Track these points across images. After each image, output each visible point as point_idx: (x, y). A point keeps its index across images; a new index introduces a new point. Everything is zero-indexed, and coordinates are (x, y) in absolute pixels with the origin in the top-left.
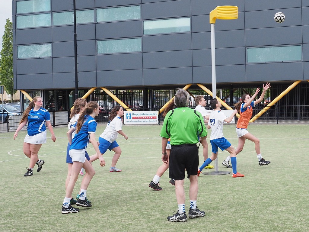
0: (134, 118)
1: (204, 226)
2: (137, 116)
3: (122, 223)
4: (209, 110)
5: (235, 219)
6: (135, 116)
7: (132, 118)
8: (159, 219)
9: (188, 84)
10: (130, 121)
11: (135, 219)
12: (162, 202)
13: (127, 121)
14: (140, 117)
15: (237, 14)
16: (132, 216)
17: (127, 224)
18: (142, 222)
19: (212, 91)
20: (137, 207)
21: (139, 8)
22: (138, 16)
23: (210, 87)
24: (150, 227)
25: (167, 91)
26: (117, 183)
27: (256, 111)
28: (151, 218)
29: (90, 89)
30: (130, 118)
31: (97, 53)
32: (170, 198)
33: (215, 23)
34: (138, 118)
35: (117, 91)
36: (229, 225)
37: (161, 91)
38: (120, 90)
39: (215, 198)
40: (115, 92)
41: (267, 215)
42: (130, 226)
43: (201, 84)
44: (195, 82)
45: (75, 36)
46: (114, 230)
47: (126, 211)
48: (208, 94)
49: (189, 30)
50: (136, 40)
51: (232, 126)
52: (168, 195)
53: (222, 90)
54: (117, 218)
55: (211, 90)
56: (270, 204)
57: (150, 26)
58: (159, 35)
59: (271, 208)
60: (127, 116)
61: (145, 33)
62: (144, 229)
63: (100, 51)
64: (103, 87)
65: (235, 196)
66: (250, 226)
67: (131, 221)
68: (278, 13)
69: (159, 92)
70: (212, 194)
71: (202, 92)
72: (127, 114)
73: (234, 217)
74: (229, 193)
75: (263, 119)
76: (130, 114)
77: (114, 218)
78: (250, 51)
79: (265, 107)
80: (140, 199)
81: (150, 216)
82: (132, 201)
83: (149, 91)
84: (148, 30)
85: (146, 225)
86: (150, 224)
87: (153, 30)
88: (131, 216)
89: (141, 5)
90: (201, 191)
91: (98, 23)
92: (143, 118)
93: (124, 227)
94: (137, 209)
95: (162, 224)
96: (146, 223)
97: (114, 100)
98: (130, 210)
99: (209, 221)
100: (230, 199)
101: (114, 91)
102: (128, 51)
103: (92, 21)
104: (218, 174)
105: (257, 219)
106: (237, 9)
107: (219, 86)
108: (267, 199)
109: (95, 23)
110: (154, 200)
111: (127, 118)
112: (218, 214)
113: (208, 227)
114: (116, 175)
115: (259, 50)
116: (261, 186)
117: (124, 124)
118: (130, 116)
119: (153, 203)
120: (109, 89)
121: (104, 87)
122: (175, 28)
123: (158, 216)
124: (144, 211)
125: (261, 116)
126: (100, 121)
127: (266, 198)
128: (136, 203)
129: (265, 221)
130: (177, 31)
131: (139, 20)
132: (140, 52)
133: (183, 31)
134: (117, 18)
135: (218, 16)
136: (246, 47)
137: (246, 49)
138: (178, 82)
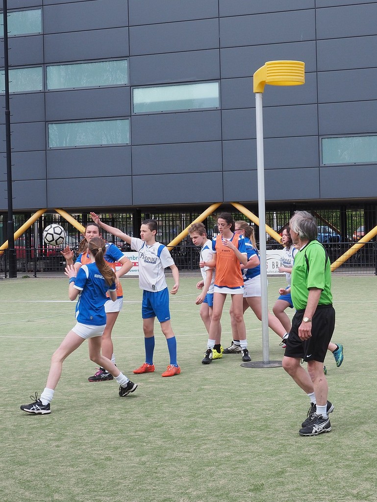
1: (243, 462)
3: (94, 456)
5: (300, 448)
8: (160, 448)
9: (215, 203)
11: (116, 448)
12: (167, 418)
15: (303, 75)
16: (112, 443)
17: (103, 457)
18: (130, 454)
19: (257, 216)
20: (120, 427)
21: (124, 64)
22: (123, 80)
23: (254, 209)
24: (144, 463)
25: (176, 216)
26: (84, 384)
27: (339, 250)
28: (147, 447)
29: (35, 212)
31: (47, 147)
32: (182, 409)
33: (263, 92)
35: (85, 216)
36: (288, 459)
37: (165, 217)
39: (263, 410)
40: (81, 217)
41: (358, 439)
42: (108, 462)
43: (238, 203)
44: (228, 199)
45: (8, 114)
46: (77, 469)
47: (100, 435)
48: (251, 221)
49: (217, 105)
50: (119, 123)
52: (178, 404)
53: (277, 213)
54: (84, 447)
55: (256, 213)
56: (362, 420)
57: (146, 98)
59: (365, 427)
61: (136, 111)
62: (133, 467)
63: (54, 143)
64: (58, 208)
65: (299, 405)
66: (327, 460)
67: (109, 453)
69: (162, 217)
70: (259, 402)
71: (240, 216)
73: (297, 444)
74: (288, 401)
75: (351, 266)
77: (78, 448)
78: (327, 143)
79: (355, 244)
80: (126, 412)
81: (145, 444)
82: (111, 417)
83: (142, 215)
84: (142, 105)
85: (137, 459)
86: (144, 459)
87: (152, 104)
88: (109, 443)
89: (128, 58)
90: (237, 397)
91: (49, 92)
93: (96, 465)
94: (121, 431)
95: (166, 458)
96: (137, 456)
97: (79, 232)
98: (108, 433)
99: (252, 452)
100: (290, 411)
101: (79, 216)
102: (104, 142)
103: (40, 88)
104: (269, 366)
105: (340, 447)
106: (303, 66)
107: (270, 207)
108: (357, 410)
109: (45, 92)
110: (152, 414)
112: (268, 439)
113: (249, 463)
114: (83, 369)
115: (343, 141)
116: (346, 387)
119: (151, 420)
120: (69, 211)
121: (62, 209)
122: (190, 101)
123: (160, 443)
124: (133, 434)
125: (348, 260)
126: (54, 271)
127: (356, 408)
128: (119, 420)
129: (353, 450)
130: (196, 107)
131: (125, 86)
132: (127, 145)
133: (206, 106)
134: (85, 82)
135: (269, 79)
136: (320, 136)
137: (320, 139)
138: (197, 200)
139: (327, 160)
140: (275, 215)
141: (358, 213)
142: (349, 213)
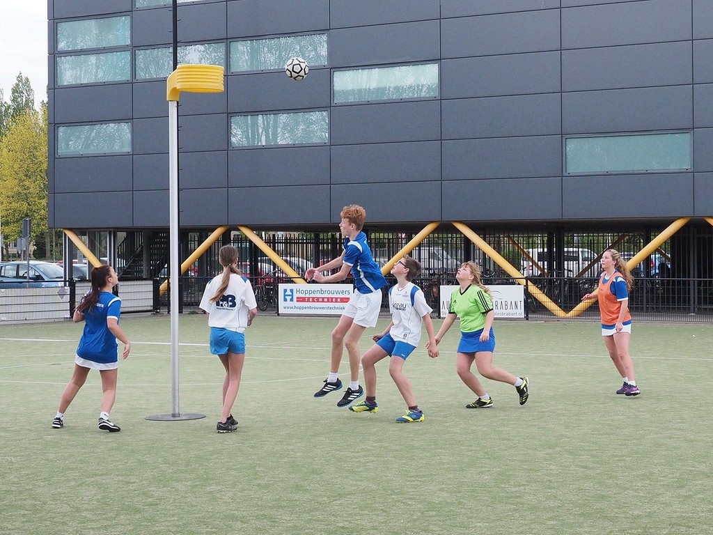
0: (299, 299)
2: (307, 296)
6: (303, 296)
7: (295, 299)
9: (432, 222)
10: (292, 308)
13: (285, 308)
14: (313, 298)
29: (214, 230)
30: (292, 300)
31: (229, 146)
34: (309, 301)
43: (461, 222)
44: (447, 217)
49: (435, 93)
58: (368, 104)
60: (285, 295)
64: (240, 225)
72: (285, 291)
76: (292, 291)
78: (572, 146)
89: (328, 32)
91: (233, 75)
92: (321, 300)
109: (227, 76)
111: (285, 300)
117: (278, 315)
118: (292, 295)
121: (245, 226)
130: (406, 96)
136: (564, 135)
137: (564, 140)
139: (573, 167)
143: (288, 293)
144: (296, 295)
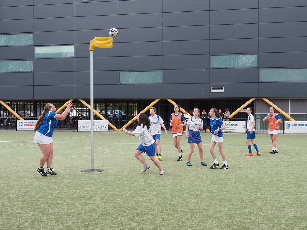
0: (25, 125)
1: (80, 214)
2: (28, 124)
3: (12, 212)
4: (87, 120)
5: (106, 208)
6: (26, 124)
7: (23, 125)
8: (42, 208)
9: (71, 99)
10: (22, 128)
11: (22, 208)
12: (46, 195)
13: (19, 128)
14: (30, 125)
15: (112, 44)
16: (20, 206)
17: (16, 212)
18: (28, 211)
20: (24, 199)
21: (31, 35)
22: (30, 43)
23: (88, 102)
24: (35, 215)
26: (8, 179)
27: (126, 121)
28: (36, 208)
30: (22, 126)
32: (53, 191)
33: (94, 50)
34: (28, 126)
35: (11, 103)
36: (100, 213)
38: (14, 102)
39: (90, 191)
40: (9, 104)
41: (132, 204)
42: (18, 215)
43: (81, 99)
44: (76, 98)
46: (3, 218)
47: (15, 202)
48: (87, 108)
49: (73, 55)
50: (28, 62)
51: (106, 133)
52: (51, 188)
53: (99, 104)
54: (7, 208)
55: (90, 104)
56: (134, 196)
57: (40, 51)
58: (48, 58)
59: (135, 199)
60: (19, 124)
61: (36, 57)
62: (29, 217)
65: (106, 189)
66: (118, 213)
67: (18, 210)
68: (112, 29)
70: (88, 188)
71: (82, 106)
72: (19, 122)
73: (105, 206)
74: (101, 187)
75: (131, 128)
76: (22, 122)
77: (4, 208)
78: (121, 74)
79: (132, 118)
80: (27, 192)
81: (35, 206)
82: (20, 194)
83: (38, 104)
84: (39, 54)
85: (32, 213)
86: (35, 213)
87: (43, 54)
88: (19, 206)
89: (33, 33)
90: (78, 185)
92: (33, 125)
93: (12, 216)
94: (25, 201)
95: (45, 212)
96: (32, 212)
97: (8, 111)
98: (18, 201)
99: (84, 210)
100: (102, 192)
101: (8, 103)
102: (21, 71)
104: (93, 171)
105: (123, 207)
106: (112, 40)
107: (96, 101)
108: (131, 191)
110: (40, 193)
111: (19, 125)
112: (92, 204)
113: (83, 214)
114: (8, 172)
115: (128, 73)
116: (127, 181)
117: (17, 131)
118: (22, 124)
119: (39, 196)
120: (4, 101)
121: (1, 100)
122: (61, 54)
123: (42, 206)
124: (30, 202)
125: (129, 125)
127: (131, 190)
128: (24, 195)
129: (129, 209)
130: (64, 56)
131: (31, 45)
132: (32, 72)
133: (68, 56)
134: (12, 43)
135: (96, 45)
136: (119, 71)
137: (119, 72)
138: (63, 97)
139: (122, 81)
140: (98, 105)
141: (134, 105)
142: (130, 105)
143: (21, 123)
144: (23, 124)
